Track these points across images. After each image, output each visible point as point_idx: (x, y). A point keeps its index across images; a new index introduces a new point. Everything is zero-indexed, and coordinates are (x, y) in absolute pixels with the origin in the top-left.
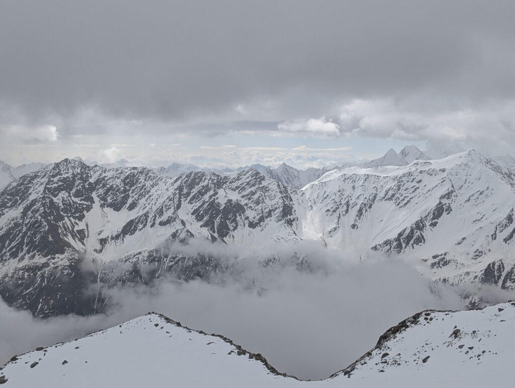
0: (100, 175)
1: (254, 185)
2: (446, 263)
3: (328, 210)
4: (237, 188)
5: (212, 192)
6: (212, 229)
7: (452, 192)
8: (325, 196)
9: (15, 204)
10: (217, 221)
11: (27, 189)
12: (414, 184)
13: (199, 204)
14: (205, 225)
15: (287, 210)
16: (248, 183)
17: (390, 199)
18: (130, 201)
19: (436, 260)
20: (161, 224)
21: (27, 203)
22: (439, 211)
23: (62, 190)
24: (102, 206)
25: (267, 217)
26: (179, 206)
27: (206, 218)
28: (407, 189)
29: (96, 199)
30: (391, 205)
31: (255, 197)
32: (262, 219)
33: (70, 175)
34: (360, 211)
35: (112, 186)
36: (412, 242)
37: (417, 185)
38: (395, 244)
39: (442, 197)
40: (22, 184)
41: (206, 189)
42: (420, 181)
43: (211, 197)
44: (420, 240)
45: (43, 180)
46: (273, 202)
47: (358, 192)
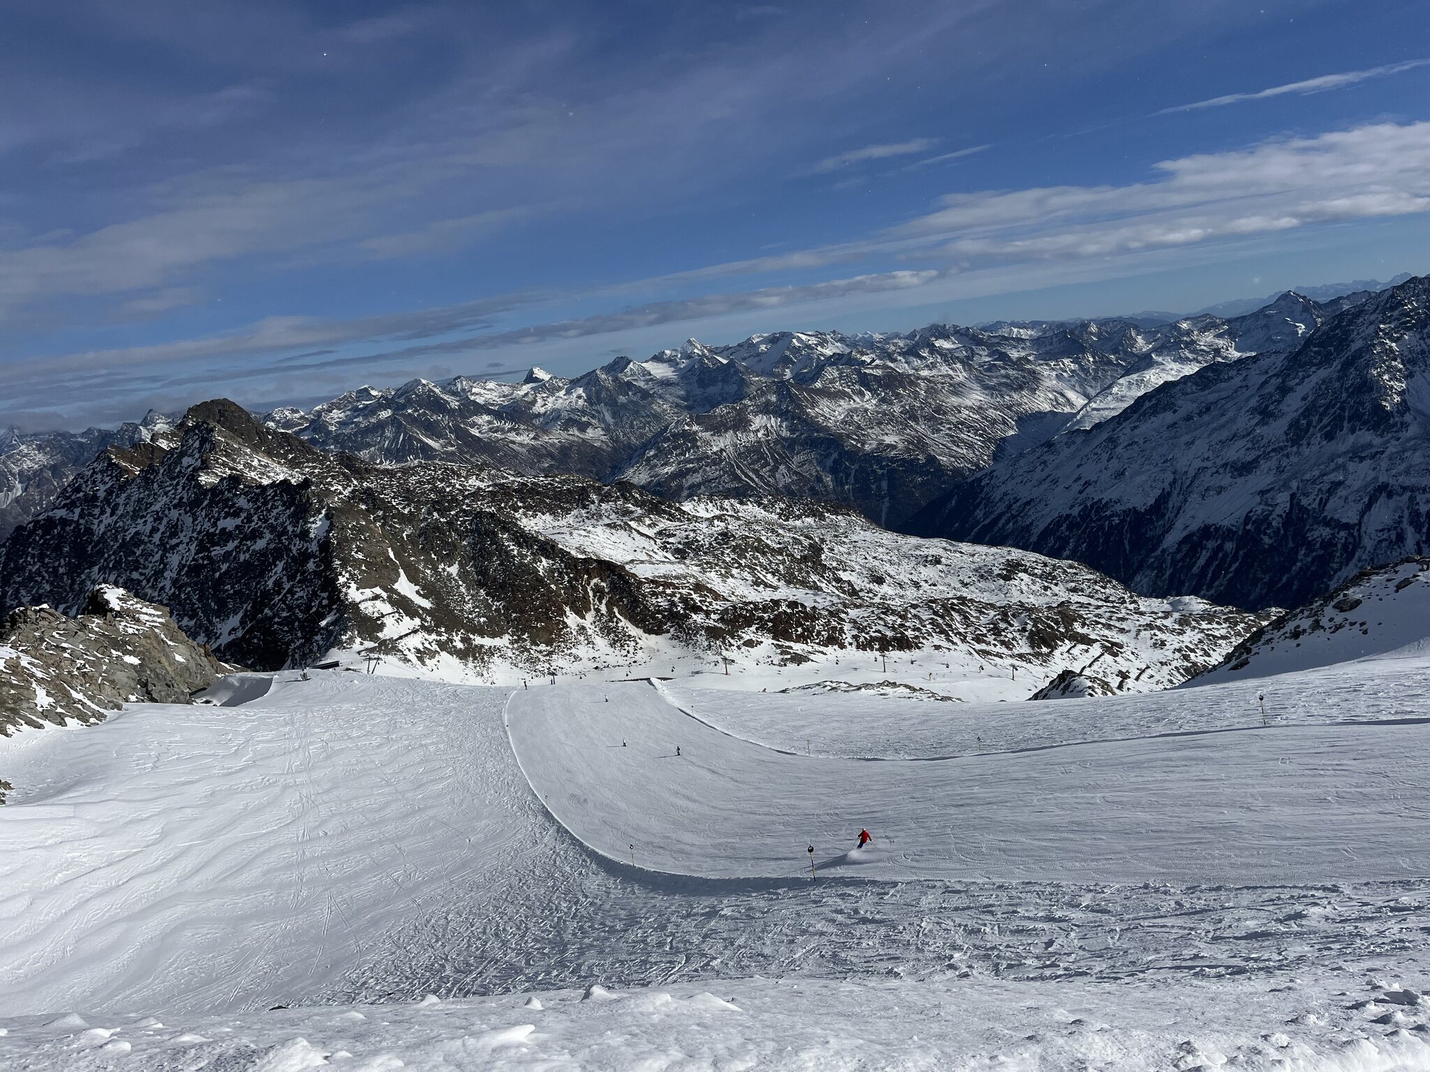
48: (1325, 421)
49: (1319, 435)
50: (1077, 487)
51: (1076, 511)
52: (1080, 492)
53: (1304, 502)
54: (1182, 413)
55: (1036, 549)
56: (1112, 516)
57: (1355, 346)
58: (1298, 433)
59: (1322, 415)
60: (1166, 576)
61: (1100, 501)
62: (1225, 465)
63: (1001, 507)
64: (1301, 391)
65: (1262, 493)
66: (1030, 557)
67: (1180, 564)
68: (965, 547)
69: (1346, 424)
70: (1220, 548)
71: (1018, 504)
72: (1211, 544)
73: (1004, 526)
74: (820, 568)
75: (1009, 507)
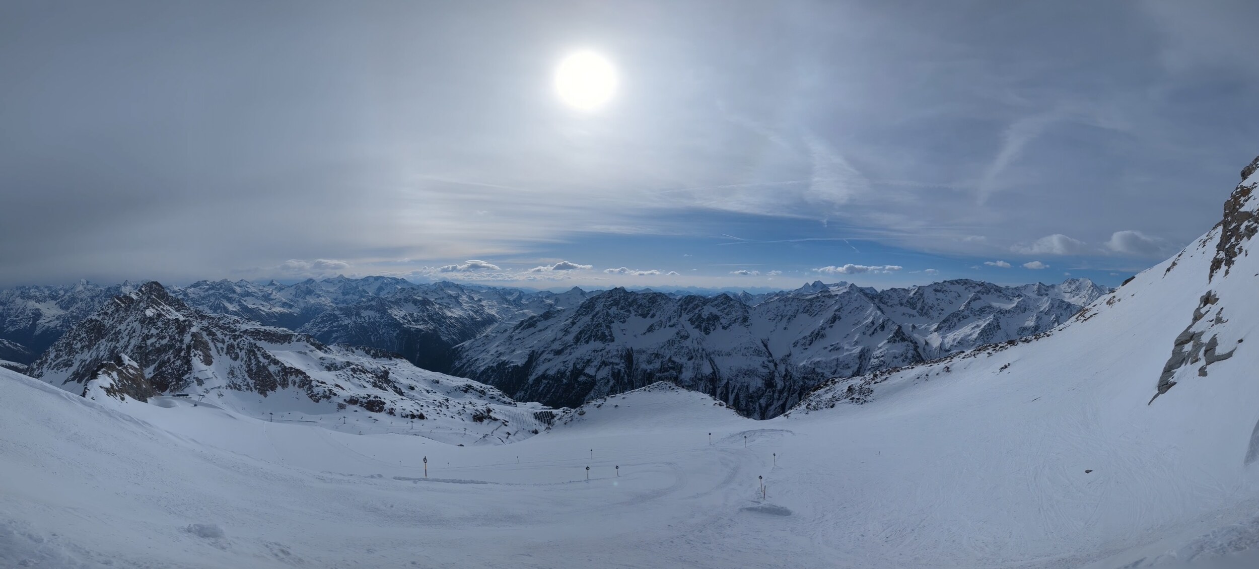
0: (635, 297)
1: (725, 304)
2: (838, 349)
3: (770, 319)
4: (716, 305)
5: (700, 308)
6: (700, 330)
7: (841, 308)
8: (768, 310)
9: (587, 313)
10: (703, 325)
11: (594, 304)
12: (820, 303)
13: (692, 315)
14: (697, 327)
15: (745, 319)
16: (722, 303)
17: (806, 312)
18: (651, 313)
19: (832, 347)
20: (670, 326)
21: (594, 313)
22: (834, 319)
23: (614, 305)
24: (635, 315)
25: (733, 323)
26: (680, 316)
27: (696, 323)
28: (816, 306)
29: (633, 312)
30: (806, 315)
31: (726, 311)
32: (730, 325)
33: (617, 297)
34: (789, 319)
35: (641, 304)
36: (818, 337)
37: (822, 304)
38: (809, 338)
39: (836, 311)
40: (591, 302)
41: (697, 306)
42: (823, 302)
43: (699, 311)
44: (823, 336)
45: (602, 300)
46: (737, 314)
47: (788, 308)
48: (586, 337)
49: (583, 341)
50: (496, 355)
51: (495, 365)
52: (497, 357)
53: (578, 366)
54: (538, 329)
55: (478, 380)
56: (509, 368)
57: (597, 310)
58: (577, 339)
59: (585, 334)
60: (528, 393)
61: (504, 361)
62: (552, 351)
63: (464, 361)
64: (578, 324)
65: (564, 362)
66: (476, 384)
67: (533, 389)
68: (449, 377)
69: (592, 338)
70: (548, 383)
71: (473, 360)
72: (545, 381)
73: (466, 368)
74: (388, 382)
75: (469, 361)
